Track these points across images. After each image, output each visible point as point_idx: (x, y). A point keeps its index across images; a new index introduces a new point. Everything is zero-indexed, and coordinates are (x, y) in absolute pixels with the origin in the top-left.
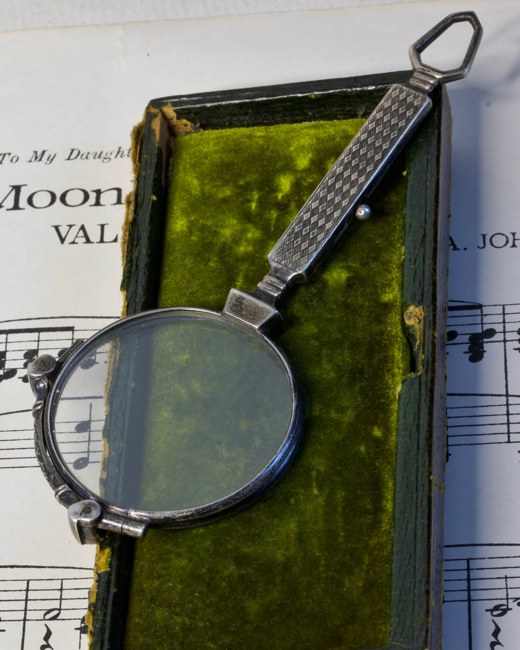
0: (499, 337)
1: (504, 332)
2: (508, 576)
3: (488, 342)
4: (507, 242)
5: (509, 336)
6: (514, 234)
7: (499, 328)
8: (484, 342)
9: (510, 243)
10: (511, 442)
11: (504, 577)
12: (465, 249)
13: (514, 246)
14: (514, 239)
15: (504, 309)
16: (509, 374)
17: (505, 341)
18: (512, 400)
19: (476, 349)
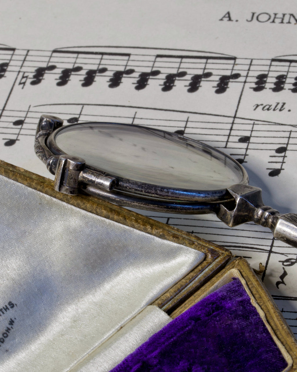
0: (241, 79)
1: (247, 76)
2: (194, 232)
3: (232, 82)
4: (269, 19)
5: (249, 79)
6: (276, 14)
7: (243, 73)
8: (230, 82)
9: (271, 20)
10: (227, 148)
11: (191, 231)
12: (237, 21)
13: (273, 22)
14: (275, 18)
15: (251, 62)
16: (241, 104)
17: (245, 82)
18: (237, 121)
19: (223, 85)
